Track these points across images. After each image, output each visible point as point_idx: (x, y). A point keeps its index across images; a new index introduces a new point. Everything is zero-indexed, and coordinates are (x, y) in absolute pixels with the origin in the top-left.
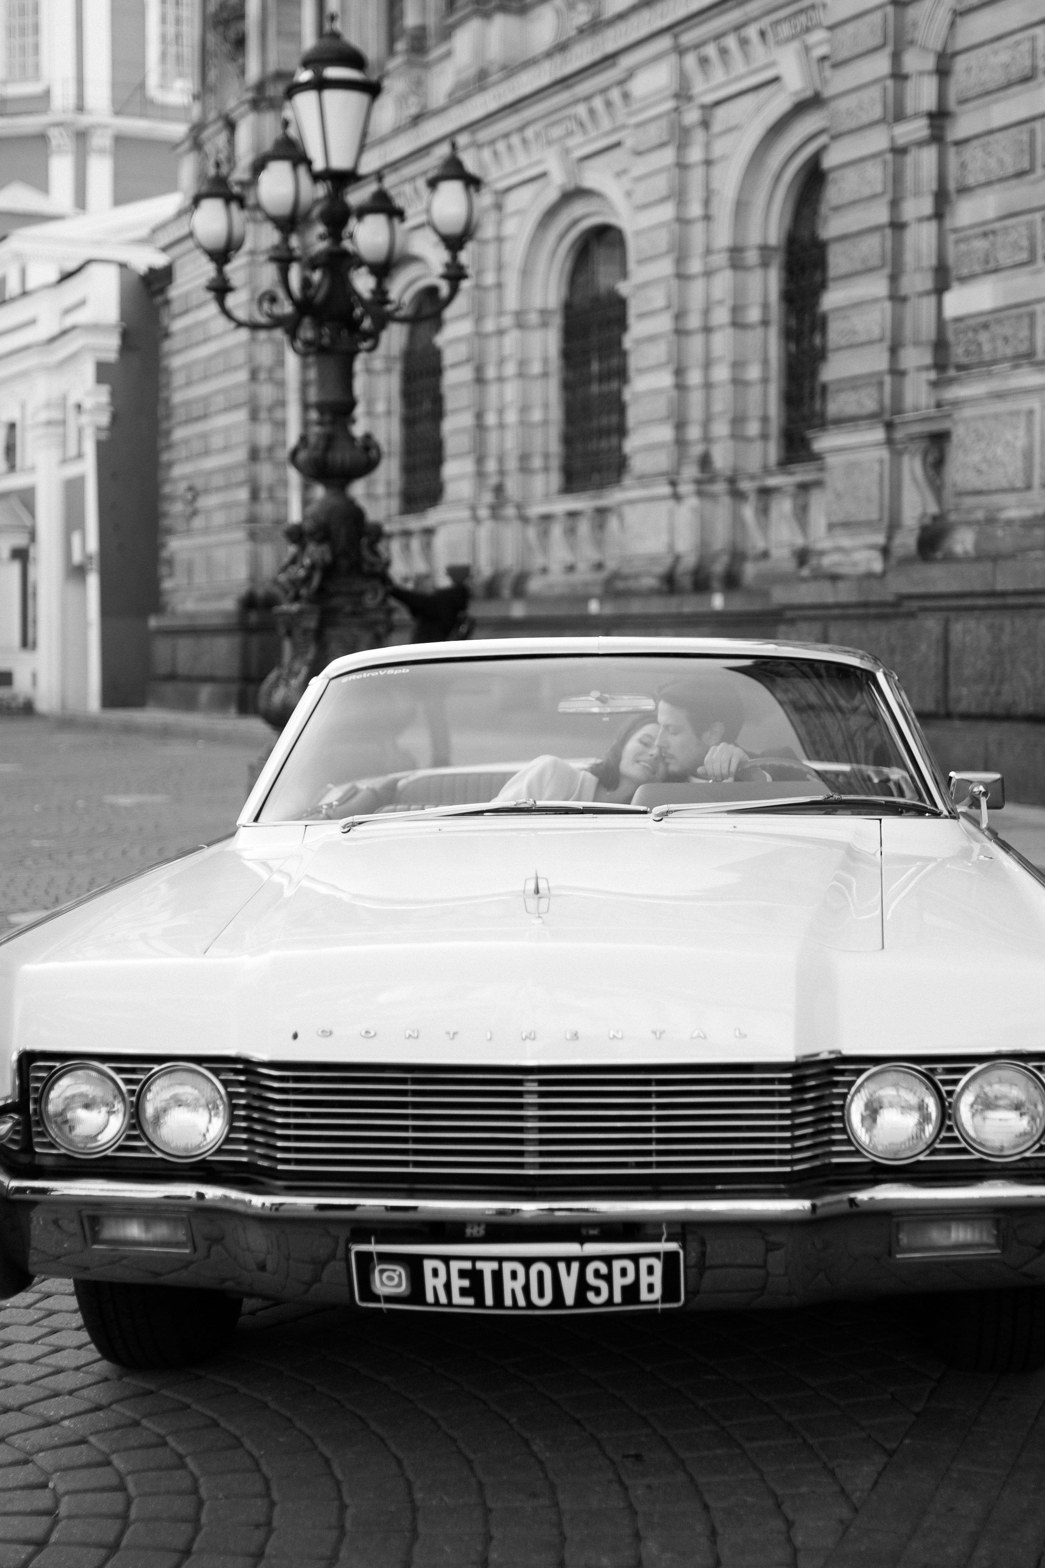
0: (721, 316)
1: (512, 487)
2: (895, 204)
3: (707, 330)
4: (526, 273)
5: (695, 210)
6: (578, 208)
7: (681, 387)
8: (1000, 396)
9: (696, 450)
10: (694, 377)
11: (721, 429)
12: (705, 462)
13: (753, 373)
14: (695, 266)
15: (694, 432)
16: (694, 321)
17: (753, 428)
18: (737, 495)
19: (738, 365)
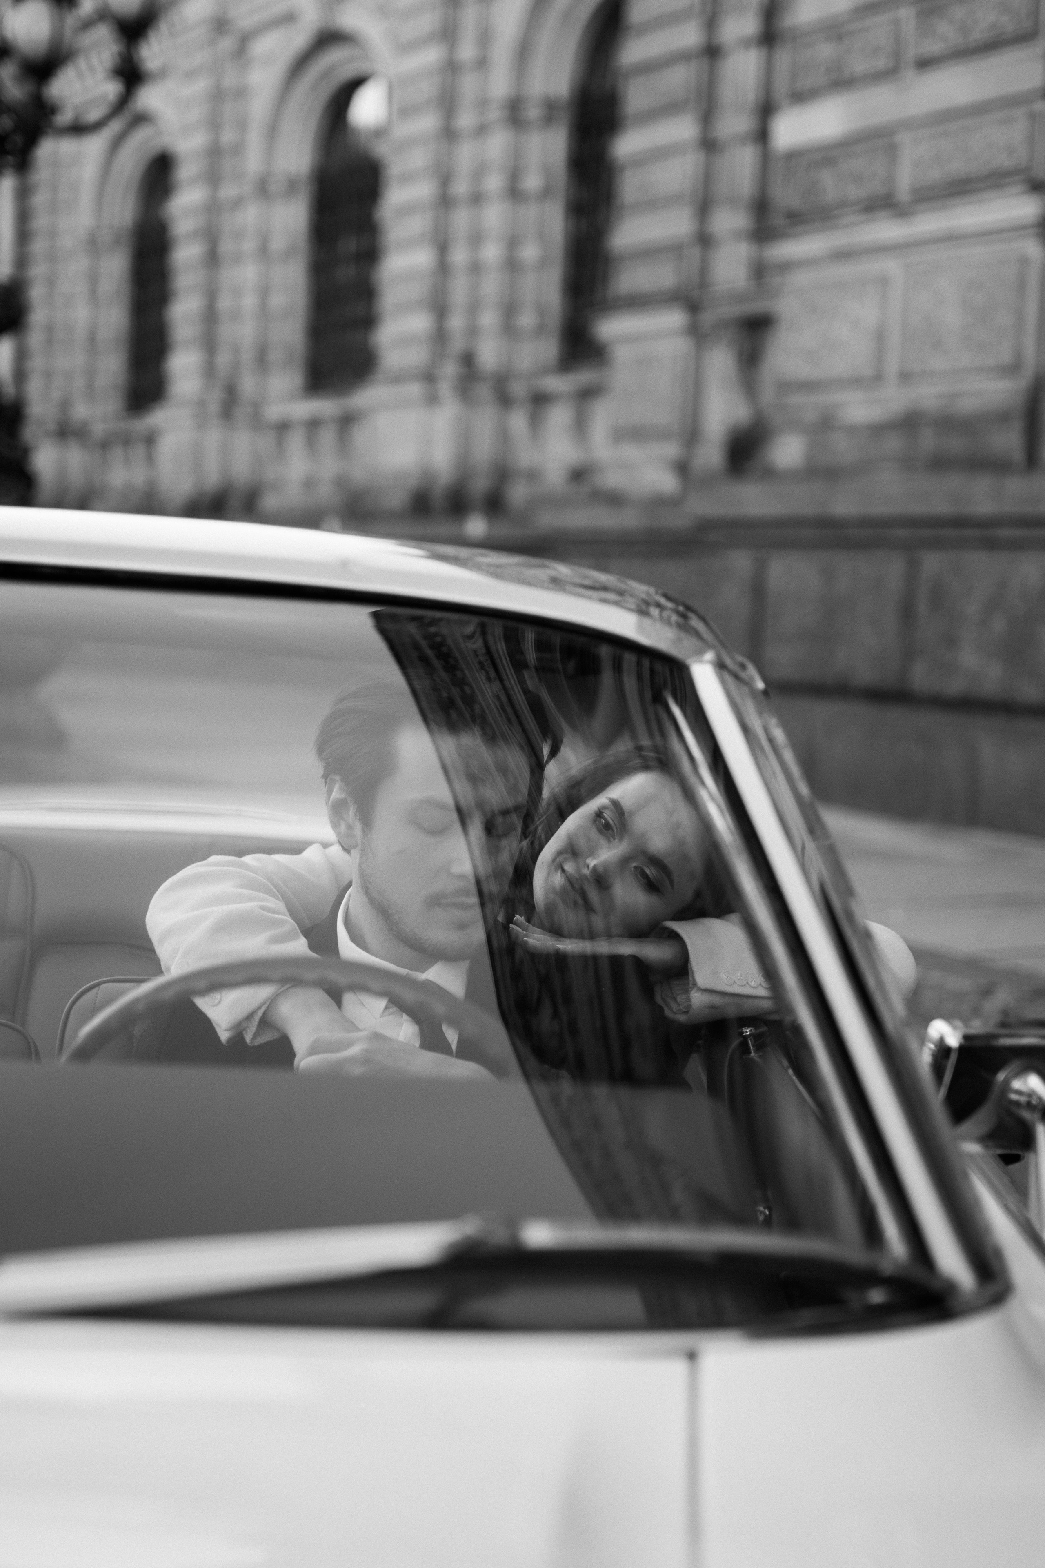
0: (494, 183)
1: (248, 385)
2: (711, 23)
3: (477, 199)
4: (272, 131)
5: (467, 52)
6: (334, 56)
7: (443, 268)
8: (843, 255)
9: (457, 345)
10: (459, 256)
11: (489, 319)
12: (468, 360)
13: (530, 252)
14: (465, 120)
15: (456, 323)
16: (461, 188)
17: (526, 320)
18: (504, 400)
19: (513, 243)
